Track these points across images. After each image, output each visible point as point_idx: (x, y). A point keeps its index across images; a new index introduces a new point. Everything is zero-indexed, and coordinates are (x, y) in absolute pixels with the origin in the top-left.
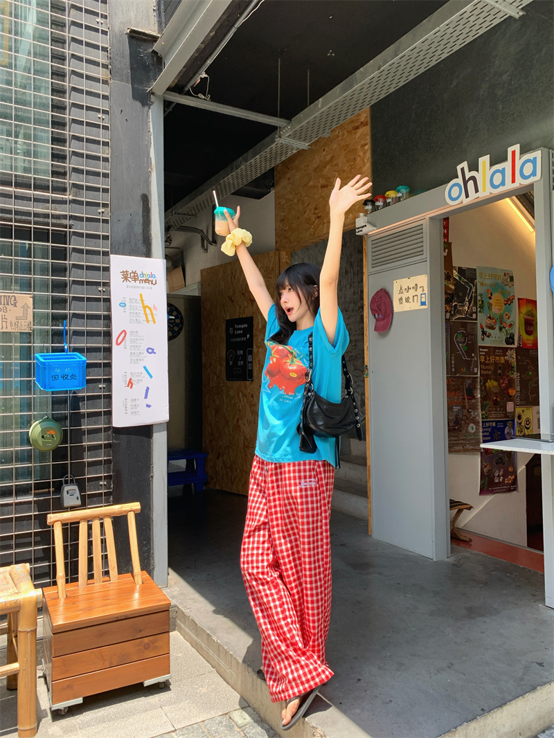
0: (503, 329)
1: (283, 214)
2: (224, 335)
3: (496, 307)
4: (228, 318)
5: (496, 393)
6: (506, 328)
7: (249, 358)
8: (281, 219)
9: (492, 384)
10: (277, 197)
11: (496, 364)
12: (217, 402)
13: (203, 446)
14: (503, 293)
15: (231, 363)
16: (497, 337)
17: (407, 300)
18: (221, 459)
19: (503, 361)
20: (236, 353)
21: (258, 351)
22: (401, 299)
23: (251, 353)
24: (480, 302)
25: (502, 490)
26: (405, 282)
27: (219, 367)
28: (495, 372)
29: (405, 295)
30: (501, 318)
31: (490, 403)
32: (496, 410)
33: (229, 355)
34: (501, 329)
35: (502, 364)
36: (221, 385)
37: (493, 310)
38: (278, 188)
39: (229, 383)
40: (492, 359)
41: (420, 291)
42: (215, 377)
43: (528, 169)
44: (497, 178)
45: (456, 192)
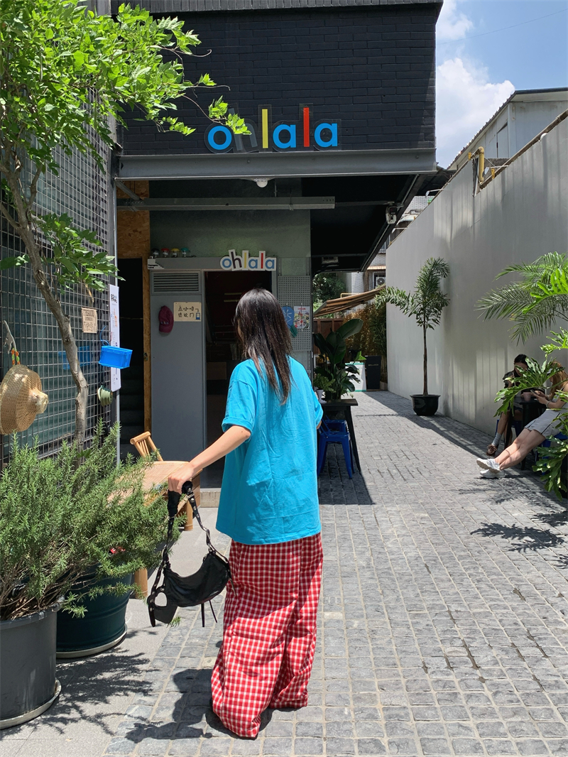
17: (185, 315)
22: (181, 314)
26: (184, 305)
29: (183, 312)
41: (195, 311)
43: (270, 264)
44: (253, 264)
45: (227, 263)
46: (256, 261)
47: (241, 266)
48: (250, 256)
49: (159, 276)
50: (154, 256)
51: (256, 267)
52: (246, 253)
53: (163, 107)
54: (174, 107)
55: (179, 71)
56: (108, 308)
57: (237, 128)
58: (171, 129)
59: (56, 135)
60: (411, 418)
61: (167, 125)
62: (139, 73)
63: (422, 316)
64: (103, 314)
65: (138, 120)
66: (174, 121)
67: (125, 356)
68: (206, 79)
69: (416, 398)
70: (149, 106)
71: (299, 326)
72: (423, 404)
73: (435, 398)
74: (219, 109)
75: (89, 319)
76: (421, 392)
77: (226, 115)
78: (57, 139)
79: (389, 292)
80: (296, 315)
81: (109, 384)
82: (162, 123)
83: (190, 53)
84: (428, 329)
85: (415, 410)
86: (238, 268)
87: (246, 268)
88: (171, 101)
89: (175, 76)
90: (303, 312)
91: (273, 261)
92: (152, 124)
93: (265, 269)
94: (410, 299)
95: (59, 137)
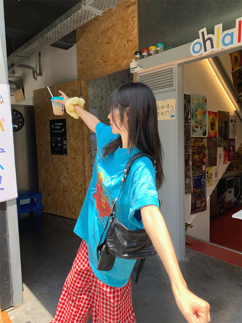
0: (202, 128)
1: (82, 59)
2: (49, 129)
3: (199, 116)
4: (51, 119)
5: (198, 162)
6: (203, 127)
7: (65, 142)
8: (81, 62)
9: (196, 157)
10: (78, 49)
11: (198, 146)
12: (47, 166)
13: (40, 190)
14: (202, 108)
15: (54, 145)
16: (199, 132)
17: (162, 114)
18: (50, 197)
19: (201, 145)
20: (57, 139)
21: (70, 139)
23: (65, 139)
24: (192, 114)
25: (200, 211)
26: (161, 103)
27: (46, 147)
28: (198, 150)
29: (160, 111)
30: (201, 122)
31: (195, 167)
32: (198, 170)
33: (52, 140)
34: (201, 128)
35: (201, 146)
36: (48, 157)
37: (198, 118)
38: (78, 43)
39: (53, 156)
40: (197, 143)
41: (170, 109)
42: (45, 152)
44: (228, 40)
46: (232, 34)
48: (224, 30)
51: (232, 42)
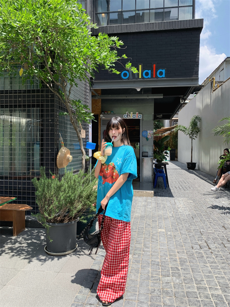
43: (140, 117)
44: (134, 116)
45: (126, 116)
46: (135, 116)
47: (130, 117)
48: (133, 114)
49: (104, 120)
50: (102, 114)
51: (135, 117)
52: (131, 113)
53: (111, 65)
54: (114, 65)
55: (116, 53)
56: (89, 130)
57: (134, 71)
58: (113, 72)
59: (77, 75)
60: (186, 170)
61: (112, 71)
62: (103, 54)
63: (191, 135)
64: (87, 132)
65: (103, 69)
66: (114, 70)
67: (94, 145)
68: (124, 56)
69: (188, 164)
70: (106, 65)
71: (149, 137)
72: (191, 165)
73: (195, 164)
74: (129, 65)
75: (83, 133)
76: (190, 161)
77: (131, 67)
78: (77, 76)
79: (180, 127)
80: (148, 133)
81: (88, 154)
82: (110, 70)
83: (120, 48)
84: (193, 140)
85: (188, 167)
86: (129, 118)
87: (131, 118)
88: (113, 63)
89: (115, 55)
90: (151, 133)
91: (141, 116)
92: (107, 70)
93: (138, 118)
94: (187, 129)
95: (78, 76)
